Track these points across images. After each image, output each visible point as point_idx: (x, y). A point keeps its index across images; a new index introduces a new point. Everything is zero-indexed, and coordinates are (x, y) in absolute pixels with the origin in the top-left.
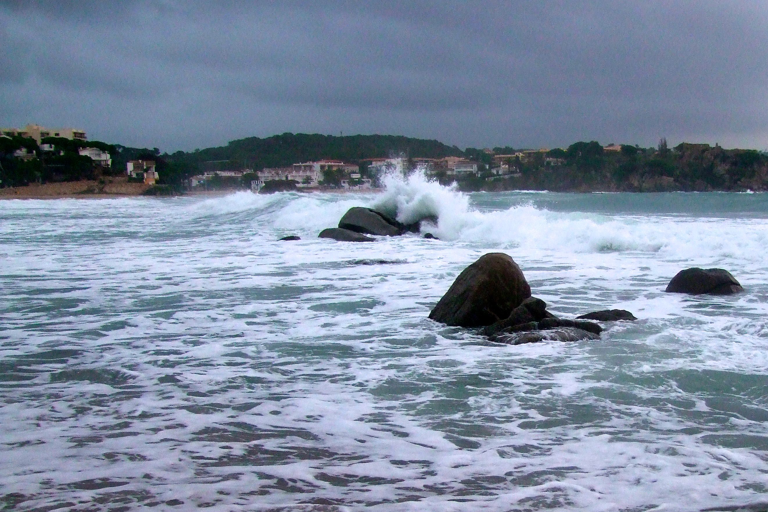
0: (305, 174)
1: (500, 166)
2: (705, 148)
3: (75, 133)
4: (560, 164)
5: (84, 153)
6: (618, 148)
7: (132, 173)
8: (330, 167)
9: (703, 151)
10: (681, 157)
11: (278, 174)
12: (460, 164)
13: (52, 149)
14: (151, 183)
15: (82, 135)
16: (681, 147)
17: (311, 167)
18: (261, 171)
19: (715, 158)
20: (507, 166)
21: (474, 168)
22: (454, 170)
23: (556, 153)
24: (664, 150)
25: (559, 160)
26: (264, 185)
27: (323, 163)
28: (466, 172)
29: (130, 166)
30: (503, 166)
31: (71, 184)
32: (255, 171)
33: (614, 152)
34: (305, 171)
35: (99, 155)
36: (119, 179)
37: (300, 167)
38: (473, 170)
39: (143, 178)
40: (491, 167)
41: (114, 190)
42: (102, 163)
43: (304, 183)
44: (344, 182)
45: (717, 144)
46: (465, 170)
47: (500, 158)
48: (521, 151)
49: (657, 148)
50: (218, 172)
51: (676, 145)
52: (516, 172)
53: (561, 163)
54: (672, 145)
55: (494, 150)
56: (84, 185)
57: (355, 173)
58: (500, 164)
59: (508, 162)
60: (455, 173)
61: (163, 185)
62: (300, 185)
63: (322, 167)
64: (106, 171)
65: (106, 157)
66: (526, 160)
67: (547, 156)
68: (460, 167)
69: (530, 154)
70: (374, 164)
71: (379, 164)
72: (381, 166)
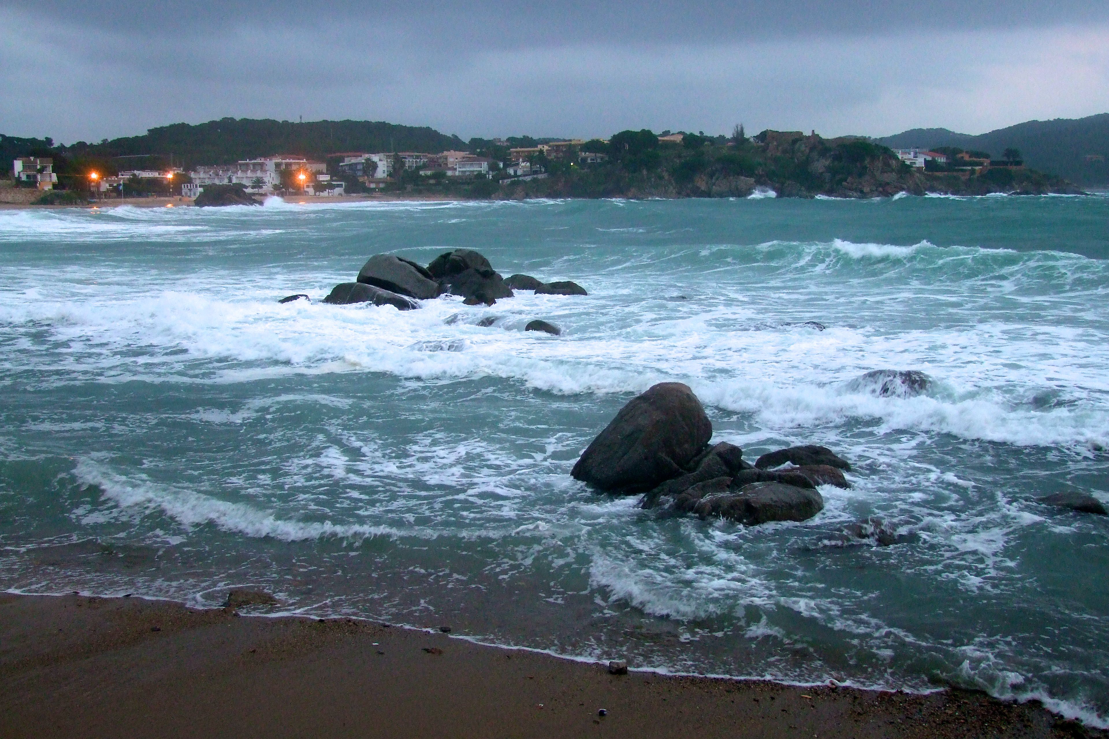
0: (254, 175)
1: (518, 164)
2: (797, 138)
4: (599, 161)
6: (679, 138)
7: (22, 175)
8: (288, 165)
9: (795, 142)
10: (764, 150)
11: (217, 175)
12: (465, 161)
14: (46, 189)
16: (763, 136)
17: (262, 165)
18: (195, 171)
19: (812, 149)
20: (528, 164)
21: (484, 167)
22: (455, 169)
23: (594, 146)
24: (739, 138)
25: (599, 155)
26: (201, 190)
27: (279, 160)
28: (473, 171)
29: (18, 165)
30: (523, 164)
32: (187, 169)
33: (673, 145)
34: (254, 171)
36: (3, 182)
37: (247, 165)
38: (482, 169)
39: (36, 182)
40: (506, 166)
43: (253, 187)
44: (308, 186)
45: (813, 131)
46: (472, 169)
47: (518, 152)
48: (545, 141)
49: (730, 137)
50: (136, 172)
51: (757, 133)
52: (541, 172)
53: (602, 159)
55: (508, 140)
57: (322, 173)
58: (518, 160)
59: (529, 158)
60: (457, 174)
61: (64, 192)
62: (249, 191)
63: (278, 165)
66: (553, 155)
67: (581, 150)
68: (464, 166)
69: (558, 146)
70: (348, 161)
71: (354, 161)
72: (356, 164)
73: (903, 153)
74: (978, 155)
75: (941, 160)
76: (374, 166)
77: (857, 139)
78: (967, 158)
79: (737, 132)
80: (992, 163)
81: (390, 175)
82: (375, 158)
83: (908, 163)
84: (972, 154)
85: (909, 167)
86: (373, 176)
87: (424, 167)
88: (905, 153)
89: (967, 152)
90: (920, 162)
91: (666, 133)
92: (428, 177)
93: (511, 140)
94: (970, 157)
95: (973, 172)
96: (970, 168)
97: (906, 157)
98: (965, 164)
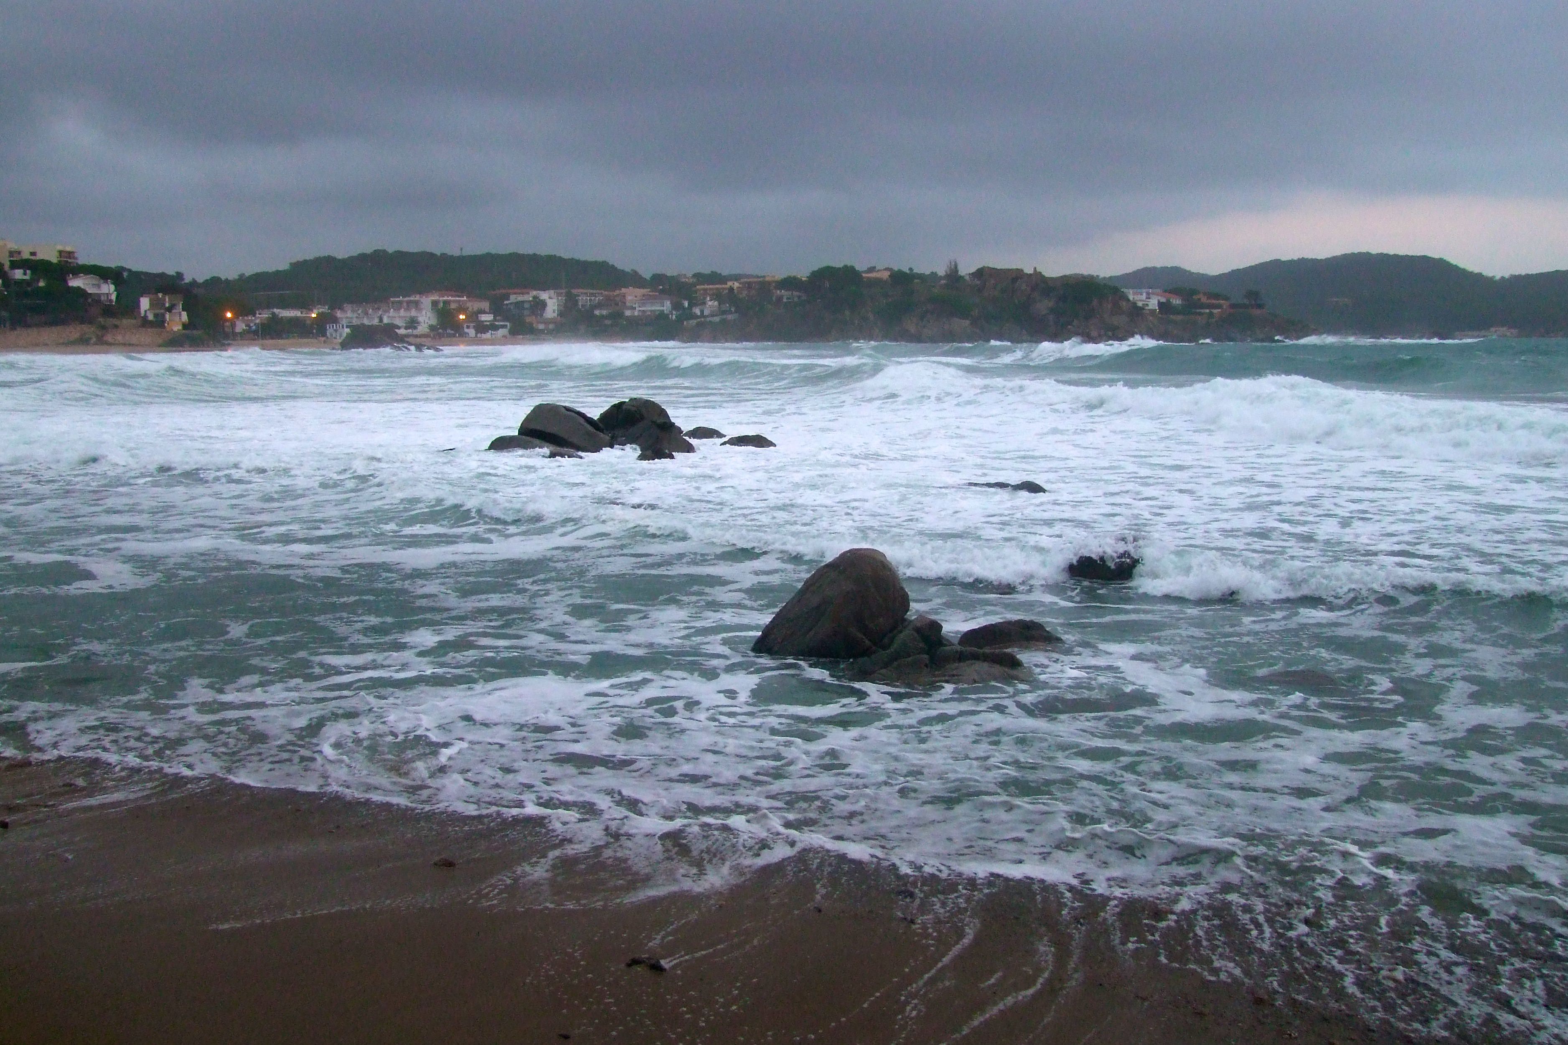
0: (408, 314)
1: (704, 303)
2: (1017, 275)
3: (60, 252)
4: (796, 299)
5: (75, 283)
6: (885, 275)
7: (148, 313)
8: (445, 302)
9: (1015, 280)
10: (980, 290)
11: (367, 314)
12: (646, 299)
13: (27, 277)
14: (175, 329)
15: (70, 254)
16: (980, 273)
17: (417, 304)
18: (341, 308)
19: (1033, 289)
20: (716, 303)
21: (666, 306)
22: (635, 308)
23: (790, 283)
24: (953, 276)
25: (796, 293)
26: (348, 330)
27: (435, 297)
28: (654, 311)
29: (145, 303)
30: (710, 303)
31: (54, 329)
32: (332, 308)
33: (878, 282)
34: (408, 309)
35: (99, 286)
36: (126, 322)
37: (400, 302)
38: (664, 308)
39: (164, 321)
40: (691, 305)
41: (119, 338)
42: (102, 298)
43: (406, 328)
44: (468, 327)
45: (1035, 268)
46: (653, 308)
47: (705, 290)
48: (736, 278)
49: (942, 273)
50: (276, 311)
51: (973, 270)
52: (731, 313)
53: (799, 297)
55: (695, 275)
56: (74, 331)
57: (484, 312)
58: (705, 298)
59: (717, 296)
60: (636, 314)
61: (195, 332)
62: (402, 331)
63: (435, 304)
64: (109, 311)
65: (108, 289)
66: (745, 293)
67: (776, 288)
68: (644, 304)
69: (749, 283)
70: (513, 298)
71: (520, 298)
72: (523, 302)
73: (1134, 294)
74: (1217, 296)
75: (1177, 301)
76: (543, 305)
77: (1083, 276)
78: (1204, 300)
79: (951, 269)
80: (1232, 306)
81: (561, 314)
82: (544, 296)
83: (1140, 304)
84: (1210, 296)
85: (1142, 309)
86: (542, 315)
87: (599, 306)
88: (1137, 293)
89: (1205, 294)
90: (1153, 304)
91: (872, 269)
92: (603, 317)
93: (697, 275)
94: (1208, 299)
95: (1211, 315)
96: (1208, 311)
97: (1137, 298)
98: (1203, 306)
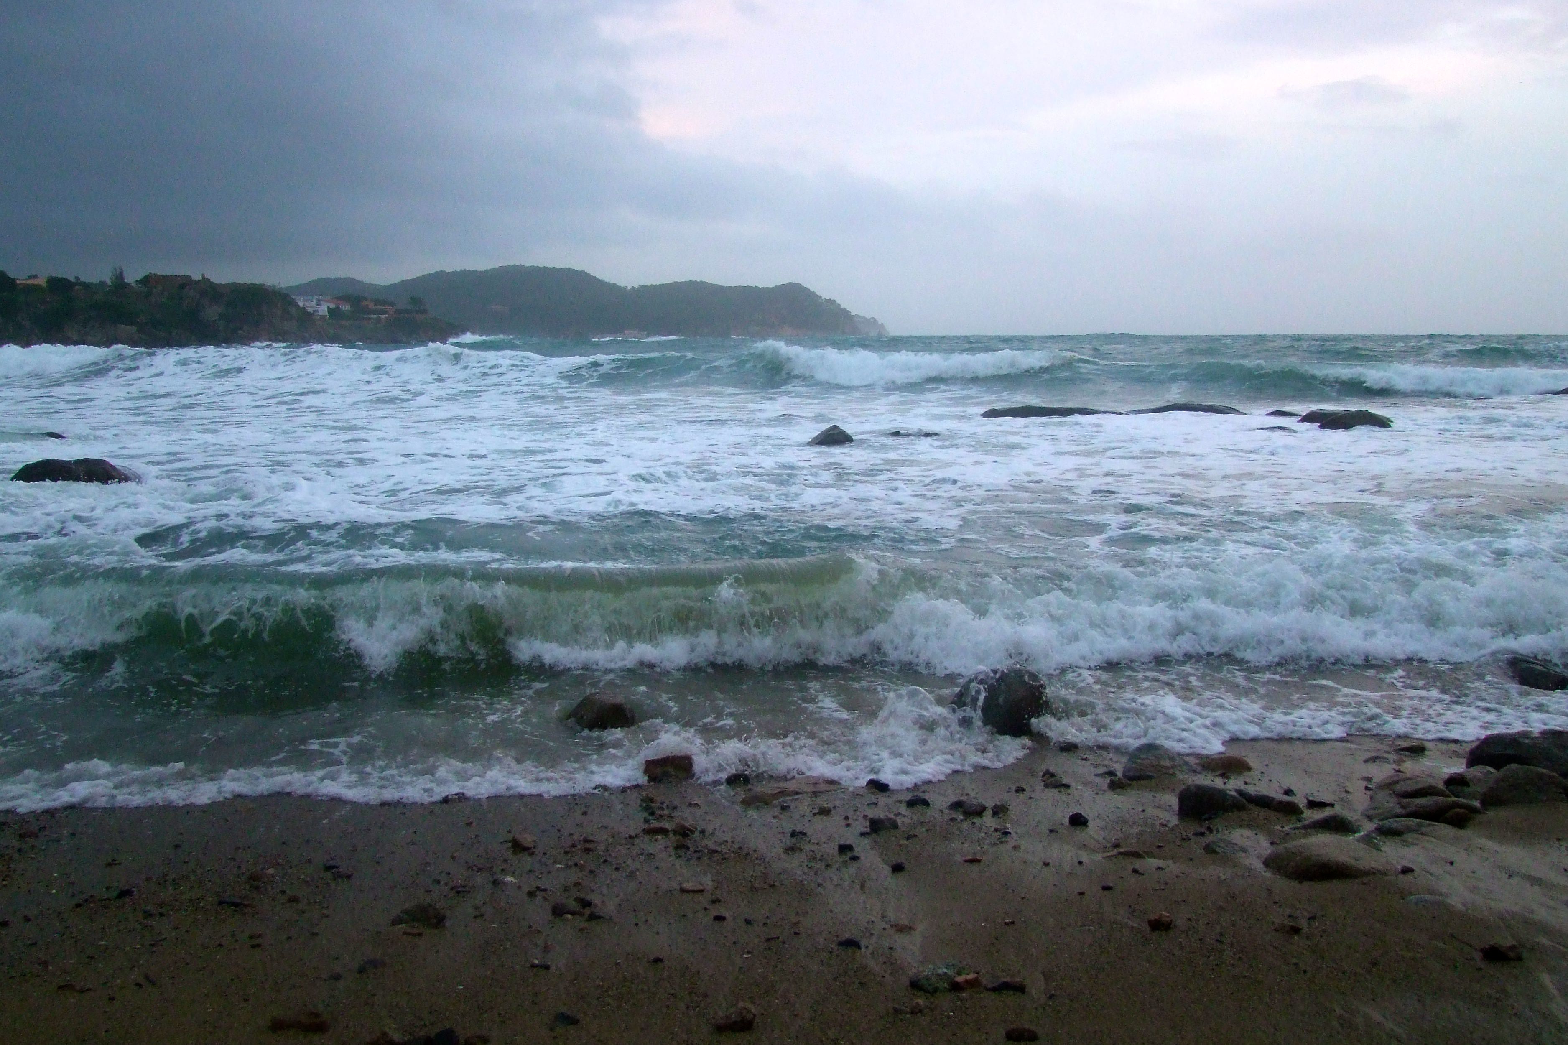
2: (185, 283)
6: (42, 281)
9: (182, 286)
10: (148, 296)
16: (146, 281)
19: (202, 296)
24: (119, 284)
45: (203, 275)
49: (109, 282)
51: (140, 277)
54: (132, 277)
73: (305, 300)
74: (384, 303)
75: (346, 307)
78: (372, 306)
79: (116, 277)
80: (399, 312)
83: (310, 310)
84: (377, 302)
85: (312, 314)
88: (307, 301)
89: (373, 301)
90: (323, 309)
91: (28, 276)
94: (376, 305)
95: (379, 320)
96: (375, 316)
97: (307, 304)
98: (370, 312)
